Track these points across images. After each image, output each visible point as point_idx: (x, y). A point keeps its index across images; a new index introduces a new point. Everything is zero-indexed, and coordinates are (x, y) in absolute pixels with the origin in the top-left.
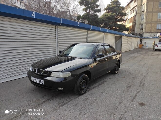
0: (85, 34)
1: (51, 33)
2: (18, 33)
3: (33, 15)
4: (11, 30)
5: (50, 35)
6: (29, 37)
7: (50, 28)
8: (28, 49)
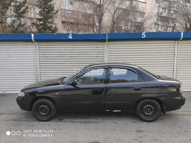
0: (172, 48)
1: (97, 51)
2: (61, 53)
3: (70, 37)
4: (55, 52)
5: (97, 53)
6: (71, 57)
7: (97, 46)
8: (70, 68)
